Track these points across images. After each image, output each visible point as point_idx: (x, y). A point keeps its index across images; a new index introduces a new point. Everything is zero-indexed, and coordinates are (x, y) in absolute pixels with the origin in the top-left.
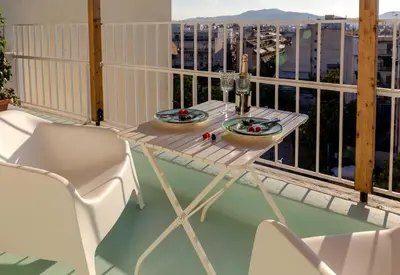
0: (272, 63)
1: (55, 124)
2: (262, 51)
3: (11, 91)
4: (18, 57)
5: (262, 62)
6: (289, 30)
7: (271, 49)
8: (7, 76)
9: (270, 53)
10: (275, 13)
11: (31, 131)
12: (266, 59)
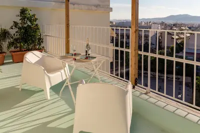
0: (182, 43)
1: (48, 56)
2: (177, 37)
3: (43, 47)
4: (46, 36)
5: (177, 43)
6: (194, 26)
7: (182, 36)
8: (42, 42)
9: (181, 38)
10: (186, 17)
11: (41, 57)
12: (179, 42)
